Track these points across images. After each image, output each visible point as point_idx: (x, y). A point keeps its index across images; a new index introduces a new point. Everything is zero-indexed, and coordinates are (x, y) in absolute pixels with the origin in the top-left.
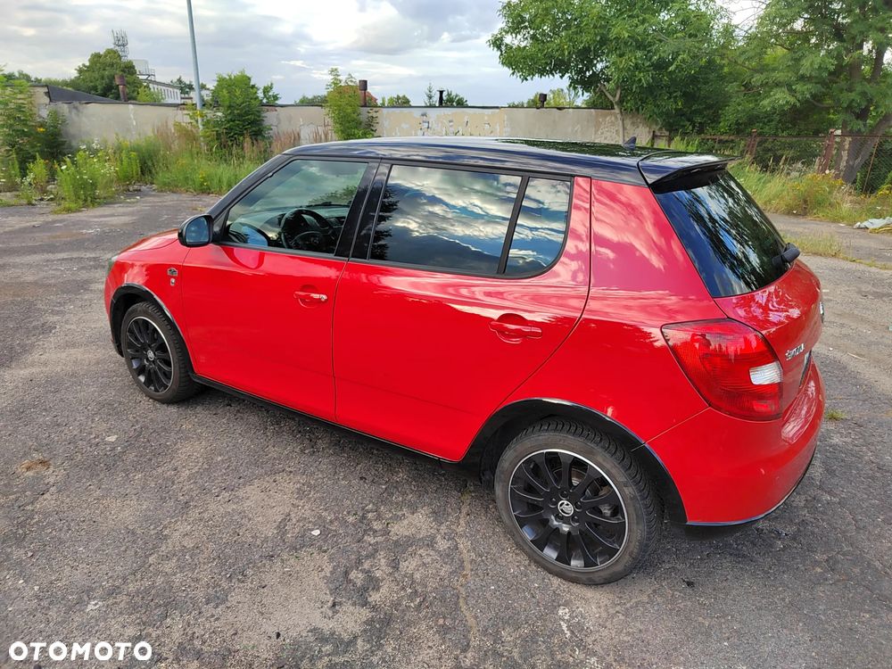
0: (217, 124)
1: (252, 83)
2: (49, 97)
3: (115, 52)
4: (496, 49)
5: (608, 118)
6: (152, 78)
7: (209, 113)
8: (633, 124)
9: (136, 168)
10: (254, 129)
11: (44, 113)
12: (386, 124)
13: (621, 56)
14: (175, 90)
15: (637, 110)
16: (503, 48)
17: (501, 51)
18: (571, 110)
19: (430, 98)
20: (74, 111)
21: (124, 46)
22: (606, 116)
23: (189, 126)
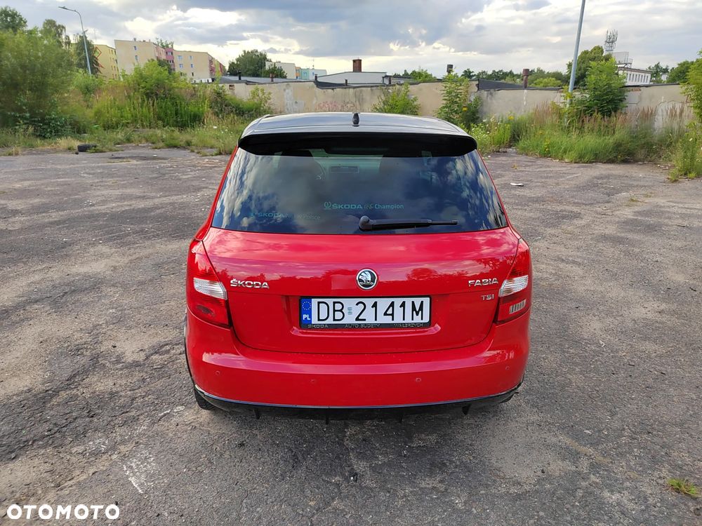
0: (581, 103)
2: (478, 87)
3: (600, 48)
6: (629, 66)
9: (508, 136)
11: (472, 98)
14: (647, 75)
20: (490, 96)
21: (613, 42)
23: (562, 105)
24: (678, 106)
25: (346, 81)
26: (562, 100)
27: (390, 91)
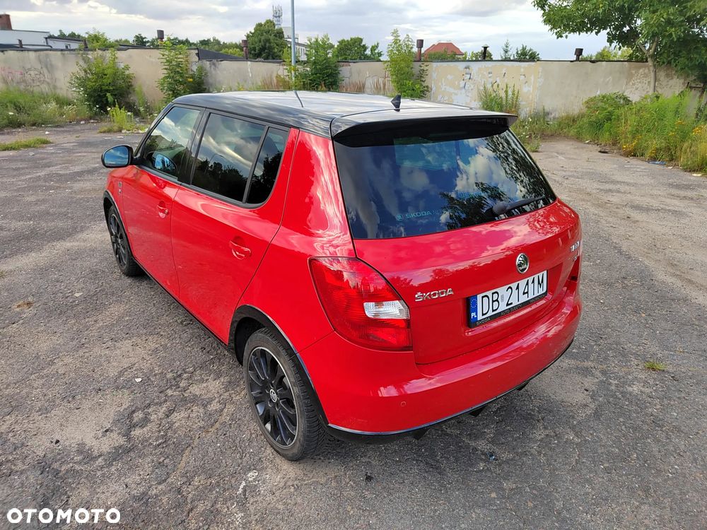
0: (305, 76)
1: (363, 43)
2: (199, 57)
3: (271, 22)
4: (540, 9)
5: (641, 70)
7: (300, 68)
8: (667, 75)
10: (330, 80)
11: (195, 68)
12: (434, 75)
13: (654, 12)
15: (669, 63)
16: (547, 8)
17: (545, 10)
18: (604, 63)
19: (506, 52)
20: (213, 67)
21: (279, 17)
22: (640, 68)
23: (287, 79)
24: (381, 80)
25: (20, 41)
26: (286, 73)
27: (90, 57)
